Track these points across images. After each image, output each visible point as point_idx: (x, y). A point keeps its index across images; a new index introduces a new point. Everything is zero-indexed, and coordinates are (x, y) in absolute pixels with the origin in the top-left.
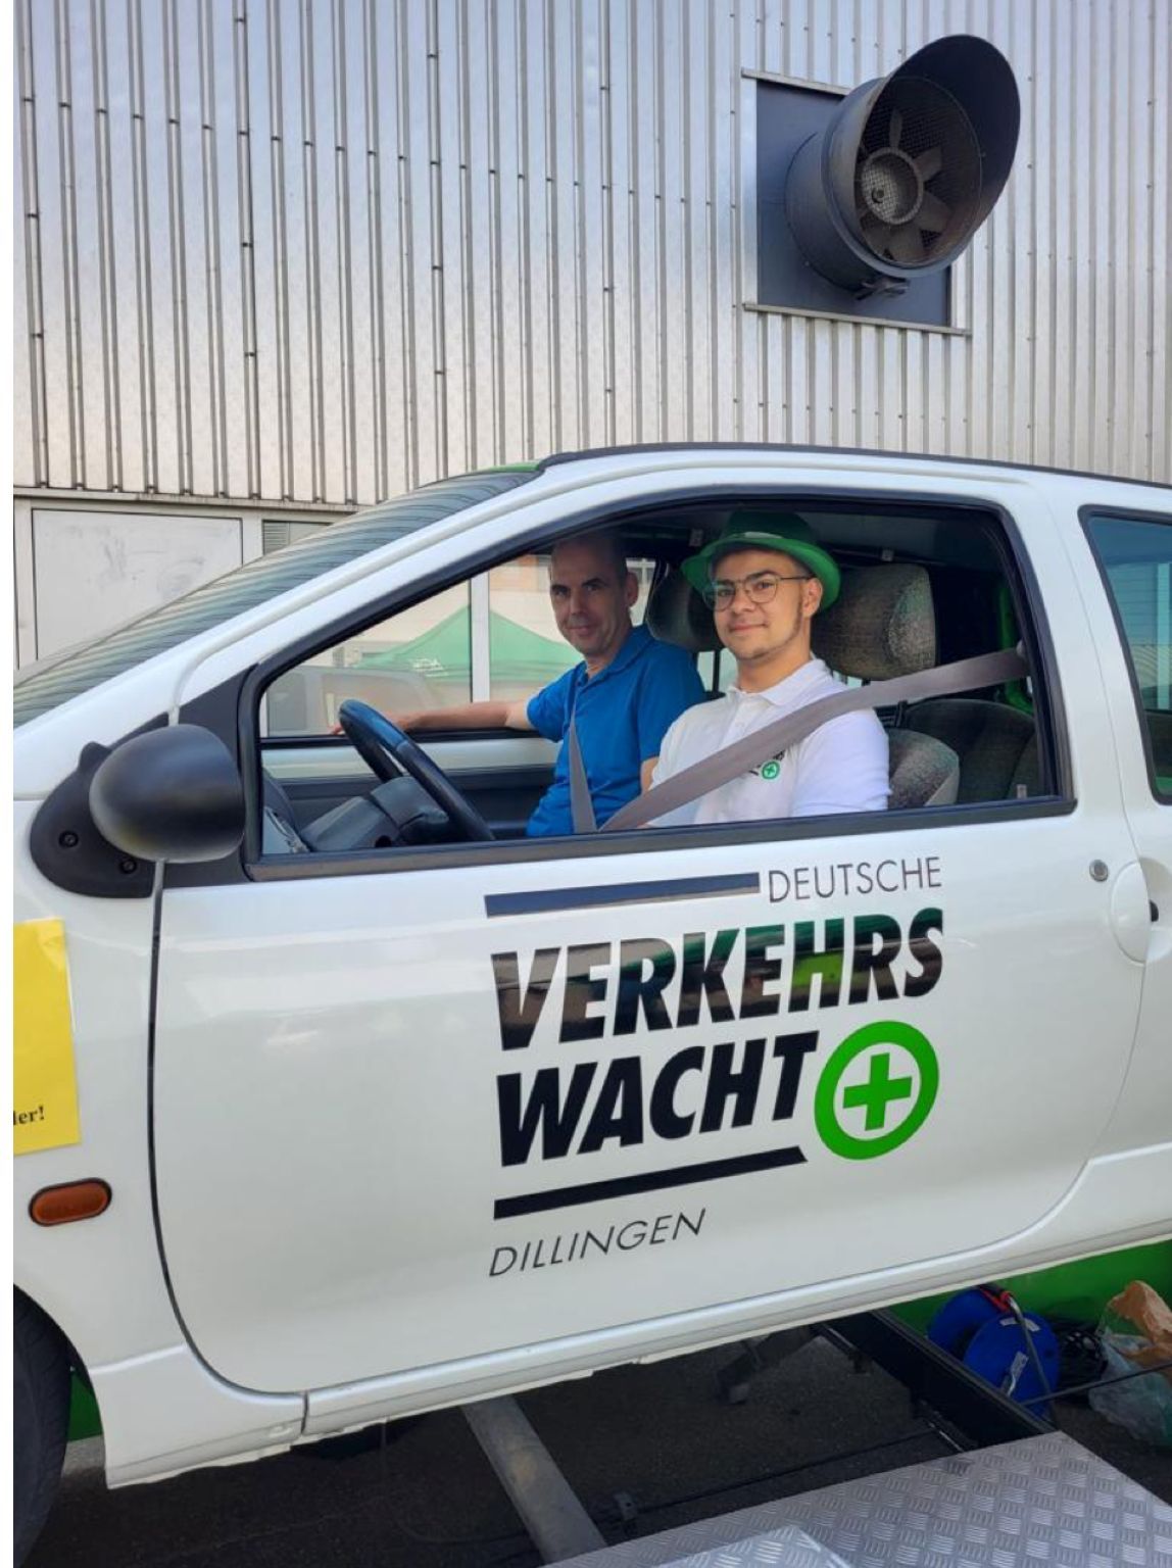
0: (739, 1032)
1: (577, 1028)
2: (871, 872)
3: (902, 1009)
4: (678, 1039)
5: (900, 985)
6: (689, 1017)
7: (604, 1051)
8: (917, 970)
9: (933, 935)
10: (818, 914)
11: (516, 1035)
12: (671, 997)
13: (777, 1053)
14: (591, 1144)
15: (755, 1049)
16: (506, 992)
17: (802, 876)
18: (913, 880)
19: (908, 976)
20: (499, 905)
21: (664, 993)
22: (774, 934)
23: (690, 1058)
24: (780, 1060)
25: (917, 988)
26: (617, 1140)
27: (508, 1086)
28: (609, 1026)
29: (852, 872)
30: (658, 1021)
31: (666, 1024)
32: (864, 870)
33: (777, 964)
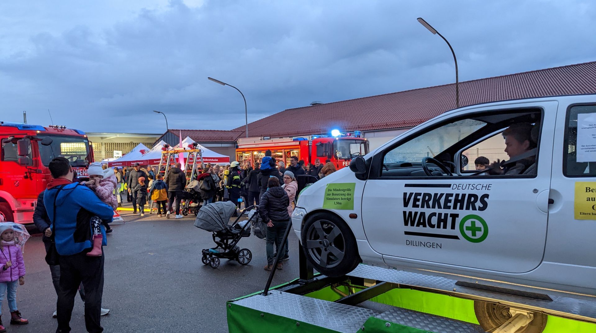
0: (443, 211)
1: (415, 206)
2: (475, 186)
3: (477, 213)
4: (432, 211)
5: (477, 208)
6: (434, 207)
7: (419, 210)
8: (481, 206)
9: (486, 199)
10: (461, 192)
11: (406, 204)
12: (431, 203)
13: (450, 216)
14: (418, 225)
15: (446, 215)
16: (405, 199)
17: (460, 185)
18: (484, 188)
19: (479, 207)
20: (407, 185)
21: (430, 202)
22: (451, 195)
23: (434, 214)
24: (451, 218)
25: (481, 209)
26: (422, 226)
27: (405, 213)
28: (420, 206)
29: (471, 186)
30: (428, 207)
31: (430, 208)
32: (473, 185)
33: (451, 200)
